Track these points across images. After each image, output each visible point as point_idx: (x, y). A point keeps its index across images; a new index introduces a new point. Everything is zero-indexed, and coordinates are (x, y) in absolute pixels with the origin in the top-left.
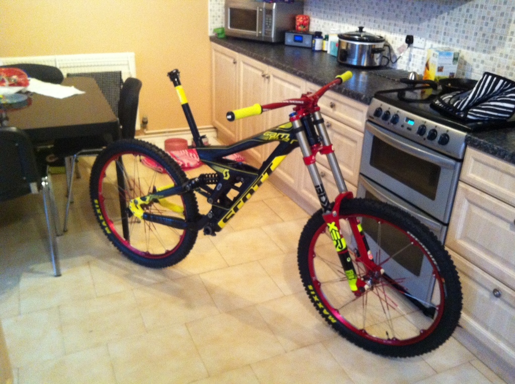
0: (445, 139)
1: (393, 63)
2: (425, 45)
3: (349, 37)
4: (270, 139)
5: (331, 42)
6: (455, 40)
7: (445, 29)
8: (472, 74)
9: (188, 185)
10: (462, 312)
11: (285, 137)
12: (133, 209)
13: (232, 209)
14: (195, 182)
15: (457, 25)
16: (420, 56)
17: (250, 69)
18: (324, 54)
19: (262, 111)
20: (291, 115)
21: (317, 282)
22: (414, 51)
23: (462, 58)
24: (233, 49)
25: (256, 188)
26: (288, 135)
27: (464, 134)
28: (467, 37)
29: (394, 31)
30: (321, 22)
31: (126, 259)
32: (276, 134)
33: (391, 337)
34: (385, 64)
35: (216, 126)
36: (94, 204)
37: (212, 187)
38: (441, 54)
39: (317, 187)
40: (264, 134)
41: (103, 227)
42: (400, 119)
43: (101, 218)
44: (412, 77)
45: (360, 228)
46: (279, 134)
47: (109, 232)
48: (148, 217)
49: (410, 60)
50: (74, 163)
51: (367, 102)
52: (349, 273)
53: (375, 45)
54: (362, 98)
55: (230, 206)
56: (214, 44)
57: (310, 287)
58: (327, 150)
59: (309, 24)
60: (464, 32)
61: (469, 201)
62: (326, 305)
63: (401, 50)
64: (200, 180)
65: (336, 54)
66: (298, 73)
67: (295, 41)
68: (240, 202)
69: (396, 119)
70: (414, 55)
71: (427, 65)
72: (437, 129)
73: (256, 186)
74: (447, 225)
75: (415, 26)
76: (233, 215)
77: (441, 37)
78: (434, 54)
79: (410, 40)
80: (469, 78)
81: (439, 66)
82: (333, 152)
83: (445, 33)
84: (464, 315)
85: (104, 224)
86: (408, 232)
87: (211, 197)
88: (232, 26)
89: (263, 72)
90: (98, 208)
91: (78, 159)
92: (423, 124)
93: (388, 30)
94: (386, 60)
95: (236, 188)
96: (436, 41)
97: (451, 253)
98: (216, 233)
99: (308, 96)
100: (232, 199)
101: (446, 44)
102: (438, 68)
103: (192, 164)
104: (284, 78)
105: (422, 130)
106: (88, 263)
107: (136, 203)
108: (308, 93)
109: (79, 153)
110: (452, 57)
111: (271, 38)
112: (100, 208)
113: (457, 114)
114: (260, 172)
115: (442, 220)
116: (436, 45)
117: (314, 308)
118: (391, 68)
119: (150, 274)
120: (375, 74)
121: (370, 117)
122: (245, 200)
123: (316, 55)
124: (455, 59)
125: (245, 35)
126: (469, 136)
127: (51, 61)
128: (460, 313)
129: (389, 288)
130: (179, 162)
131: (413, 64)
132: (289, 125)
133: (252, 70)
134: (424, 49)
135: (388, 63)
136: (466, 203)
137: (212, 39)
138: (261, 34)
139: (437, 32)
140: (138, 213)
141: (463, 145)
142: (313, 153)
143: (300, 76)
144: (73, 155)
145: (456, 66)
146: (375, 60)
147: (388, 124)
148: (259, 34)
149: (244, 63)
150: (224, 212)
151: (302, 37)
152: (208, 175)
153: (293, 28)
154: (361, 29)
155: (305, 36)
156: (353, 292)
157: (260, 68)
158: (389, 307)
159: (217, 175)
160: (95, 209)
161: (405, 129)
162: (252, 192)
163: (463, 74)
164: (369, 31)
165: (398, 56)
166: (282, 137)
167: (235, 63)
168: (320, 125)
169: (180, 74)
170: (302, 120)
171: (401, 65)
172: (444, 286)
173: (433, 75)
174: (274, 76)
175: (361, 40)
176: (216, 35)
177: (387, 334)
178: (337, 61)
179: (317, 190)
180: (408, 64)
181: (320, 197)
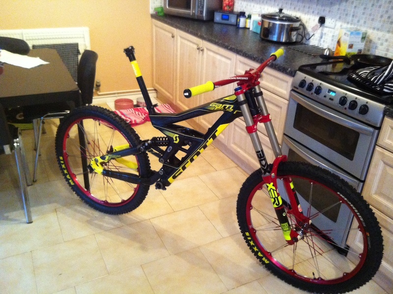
0: (365, 109)
1: (306, 39)
2: (335, 26)
3: (271, 17)
4: (215, 109)
5: (254, 21)
6: (362, 22)
7: (354, 12)
8: (377, 50)
9: (142, 146)
10: (382, 260)
11: (229, 108)
12: (94, 166)
13: (181, 168)
14: (148, 144)
15: (365, 8)
16: (331, 35)
17: (186, 42)
18: (247, 30)
19: (214, 88)
20: (236, 90)
21: (253, 229)
22: (326, 30)
23: (368, 37)
24: (172, 25)
25: (202, 151)
26: (232, 106)
27: (383, 106)
28: (373, 20)
29: (308, 13)
30: (244, 4)
31: (87, 206)
32: (221, 105)
33: (317, 277)
34: (300, 40)
35: (156, 89)
36: (59, 160)
37: (164, 148)
38: (352, 33)
39: (258, 152)
40: (211, 105)
41: (67, 180)
42: (323, 91)
43: (66, 172)
44: (326, 53)
45: (292, 186)
46: (224, 105)
47: (72, 184)
48: (107, 173)
49: (321, 37)
50: (41, 124)
51: (292, 74)
52: (284, 226)
53: (292, 25)
54: (288, 71)
55: (179, 166)
56: (155, 21)
57: (247, 234)
58: (266, 119)
59: (233, 5)
60: (370, 15)
61: (385, 163)
62: (261, 249)
63: (314, 29)
64: (152, 143)
65: (259, 32)
66: (229, 48)
67: (223, 19)
68: (188, 162)
69: (319, 90)
70: (325, 34)
71: (339, 43)
72: (357, 100)
73: (203, 149)
74: (364, 182)
75: (327, 9)
76: (181, 172)
77: (350, 18)
78: (345, 34)
79: (322, 21)
80: (373, 54)
81: (350, 43)
82: (270, 120)
83: (353, 16)
84: (384, 263)
85: (68, 177)
86: (338, 193)
87: (162, 157)
88: (169, 5)
89: (198, 45)
90: (63, 164)
91: (45, 121)
92: (344, 95)
93: (303, 11)
94: (300, 37)
95: (184, 150)
96: (345, 22)
97: (374, 210)
98: (166, 187)
99: (252, 72)
100: (180, 159)
101: (354, 24)
102: (349, 45)
103: (138, 121)
104: (217, 51)
105: (343, 100)
106: (56, 210)
107: (96, 161)
108: (251, 70)
109: (45, 116)
110: (361, 36)
111: (203, 16)
112: (64, 163)
113: (373, 87)
114: (206, 137)
115: (359, 177)
116: (345, 25)
117: (250, 251)
118: (305, 44)
119: (108, 220)
120: (294, 49)
121: (295, 87)
122: (192, 160)
123: (241, 31)
124: (363, 38)
125: (181, 14)
126: (388, 108)
127: (19, 34)
128: (381, 261)
129: (317, 237)
130: (127, 119)
131: (324, 41)
132: (234, 98)
133: (189, 43)
134: (334, 28)
135: (302, 40)
136: (382, 165)
137: (153, 16)
138: (194, 13)
139: (347, 15)
140: (99, 169)
141: (381, 116)
142: (255, 123)
143: (231, 50)
144: (40, 117)
145: (364, 43)
146: (292, 37)
147: (312, 94)
148: (193, 13)
149: (181, 37)
150: (173, 171)
151: (228, 16)
152: (160, 138)
153: (220, 8)
154: (281, 10)
155: (231, 15)
156: (287, 241)
157: (195, 41)
158: (316, 252)
159: (167, 139)
160: (60, 164)
161: (327, 99)
162: (198, 154)
163: (369, 50)
164: (287, 12)
165: (311, 34)
166: (226, 108)
167: (173, 37)
168: (260, 98)
169: (135, 50)
170: (246, 94)
171: (313, 42)
172: (369, 239)
173: (344, 51)
174: (208, 49)
175: (281, 20)
176: (156, 13)
177: (314, 274)
178: (261, 38)
179: (258, 155)
180: (320, 41)
181: (260, 161)
